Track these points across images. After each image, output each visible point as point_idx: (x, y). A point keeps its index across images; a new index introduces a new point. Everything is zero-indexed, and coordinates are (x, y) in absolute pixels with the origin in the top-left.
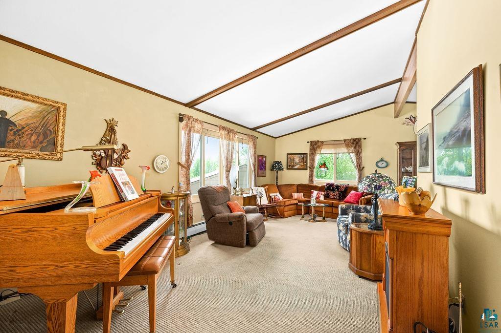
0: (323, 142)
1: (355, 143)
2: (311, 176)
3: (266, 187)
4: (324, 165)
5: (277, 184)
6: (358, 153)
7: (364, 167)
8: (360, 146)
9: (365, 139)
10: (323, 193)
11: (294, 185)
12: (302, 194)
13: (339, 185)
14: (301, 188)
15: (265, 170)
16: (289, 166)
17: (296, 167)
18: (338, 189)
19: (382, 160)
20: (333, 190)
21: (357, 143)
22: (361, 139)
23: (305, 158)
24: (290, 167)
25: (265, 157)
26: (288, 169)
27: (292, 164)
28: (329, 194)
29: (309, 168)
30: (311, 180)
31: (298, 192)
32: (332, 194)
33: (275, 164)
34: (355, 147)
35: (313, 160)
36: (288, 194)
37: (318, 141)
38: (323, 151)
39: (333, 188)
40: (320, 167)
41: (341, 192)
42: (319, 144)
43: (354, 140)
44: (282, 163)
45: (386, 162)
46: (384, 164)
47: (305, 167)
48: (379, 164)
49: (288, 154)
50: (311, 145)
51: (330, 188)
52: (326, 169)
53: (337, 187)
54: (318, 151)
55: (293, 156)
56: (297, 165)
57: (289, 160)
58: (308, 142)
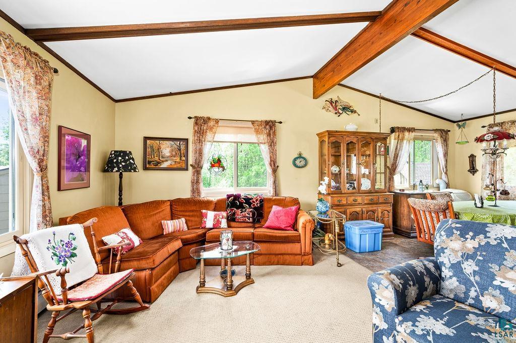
0: (217, 121)
1: (268, 127)
2: (196, 183)
3: (89, 223)
4: (217, 163)
5: (120, 204)
6: (272, 144)
7: (278, 166)
8: (274, 133)
9: (281, 123)
10: (224, 214)
11: (163, 202)
12: (183, 220)
13: (249, 196)
14: (177, 207)
15: (87, 169)
16: (149, 162)
17: (165, 165)
18: (250, 204)
19: (300, 156)
20: (241, 206)
21: (271, 128)
22: (275, 122)
23: (183, 147)
24: (151, 164)
25: (87, 137)
26: (145, 168)
27: (157, 159)
28: (234, 214)
29: (190, 168)
30: (196, 190)
31: (172, 218)
32: (239, 215)
33: (116, 157)
34: (269, 135)
35: (200, 153)
36: (153, 225)
37: (209, 119)
38: (218, 137)
39: (241, 203)
40: (213, 166)
41: (255, 208)
42: (212, 123)
43: (267, 123)
44: (134, 155)
45: (304, 159)
46: (303, 163)
47: (184, 166)
48: (298, 162)
49: (146, 139)
50: (196, 123)
51: (234, 203)
52: (221, 169)
53: (248, 200)
54: (209, 136)
55: (157, 142)
56: (167, 161)
57: (149, 150)
58: (190, 118)
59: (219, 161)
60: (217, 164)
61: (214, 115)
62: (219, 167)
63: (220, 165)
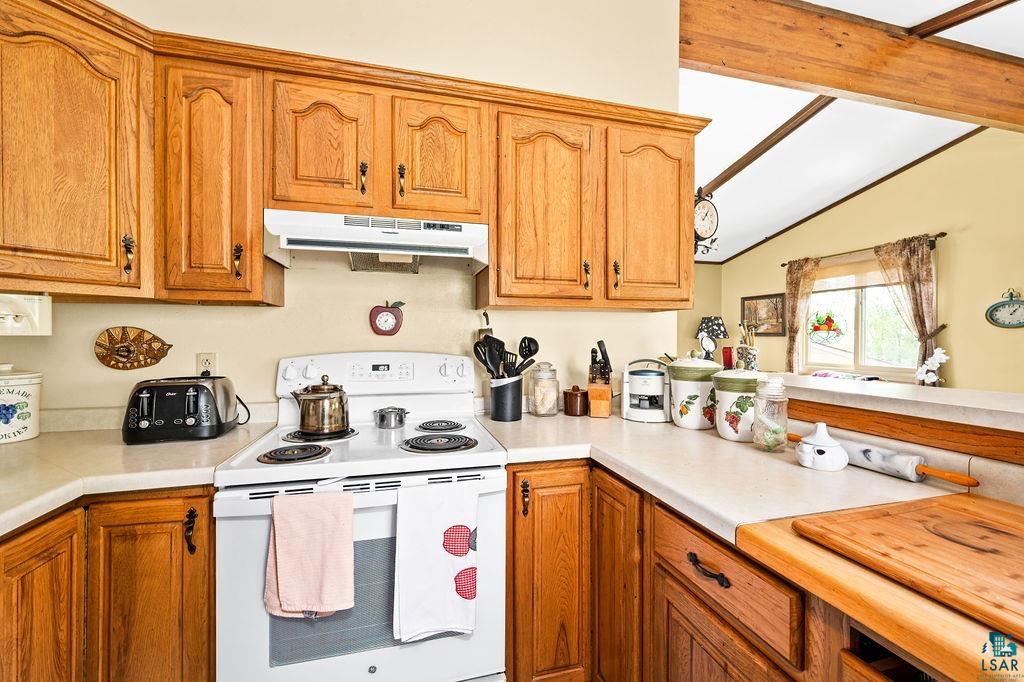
0: (817, 262)
2: (789, 353)
4: (825, 324)
7: (943, 327)
9: (942, 234)
17: (761, 330)
19: (1011, 300)
22: (927, 236)
23: (779, 305)
29: (787, 333)
30: (789, 363)
34: (906, 266)
35: (794, 312)
37: (806, 260)
38: (818, 285)
40: (816, 329)
42: (810, 265)
43: (905, 244)
47: (782, 330)
48: (1002, 315)
49: (744, 299)
50: (790, 272)
54: (803, 287)
55: (754, 301)
56: (763, 324)
57: (747, 312)
58: (783, 265)
59: (829, 321)
60: (826, 327)
61: (812, 255)
62: (829, 329)
63: (830, 327)
